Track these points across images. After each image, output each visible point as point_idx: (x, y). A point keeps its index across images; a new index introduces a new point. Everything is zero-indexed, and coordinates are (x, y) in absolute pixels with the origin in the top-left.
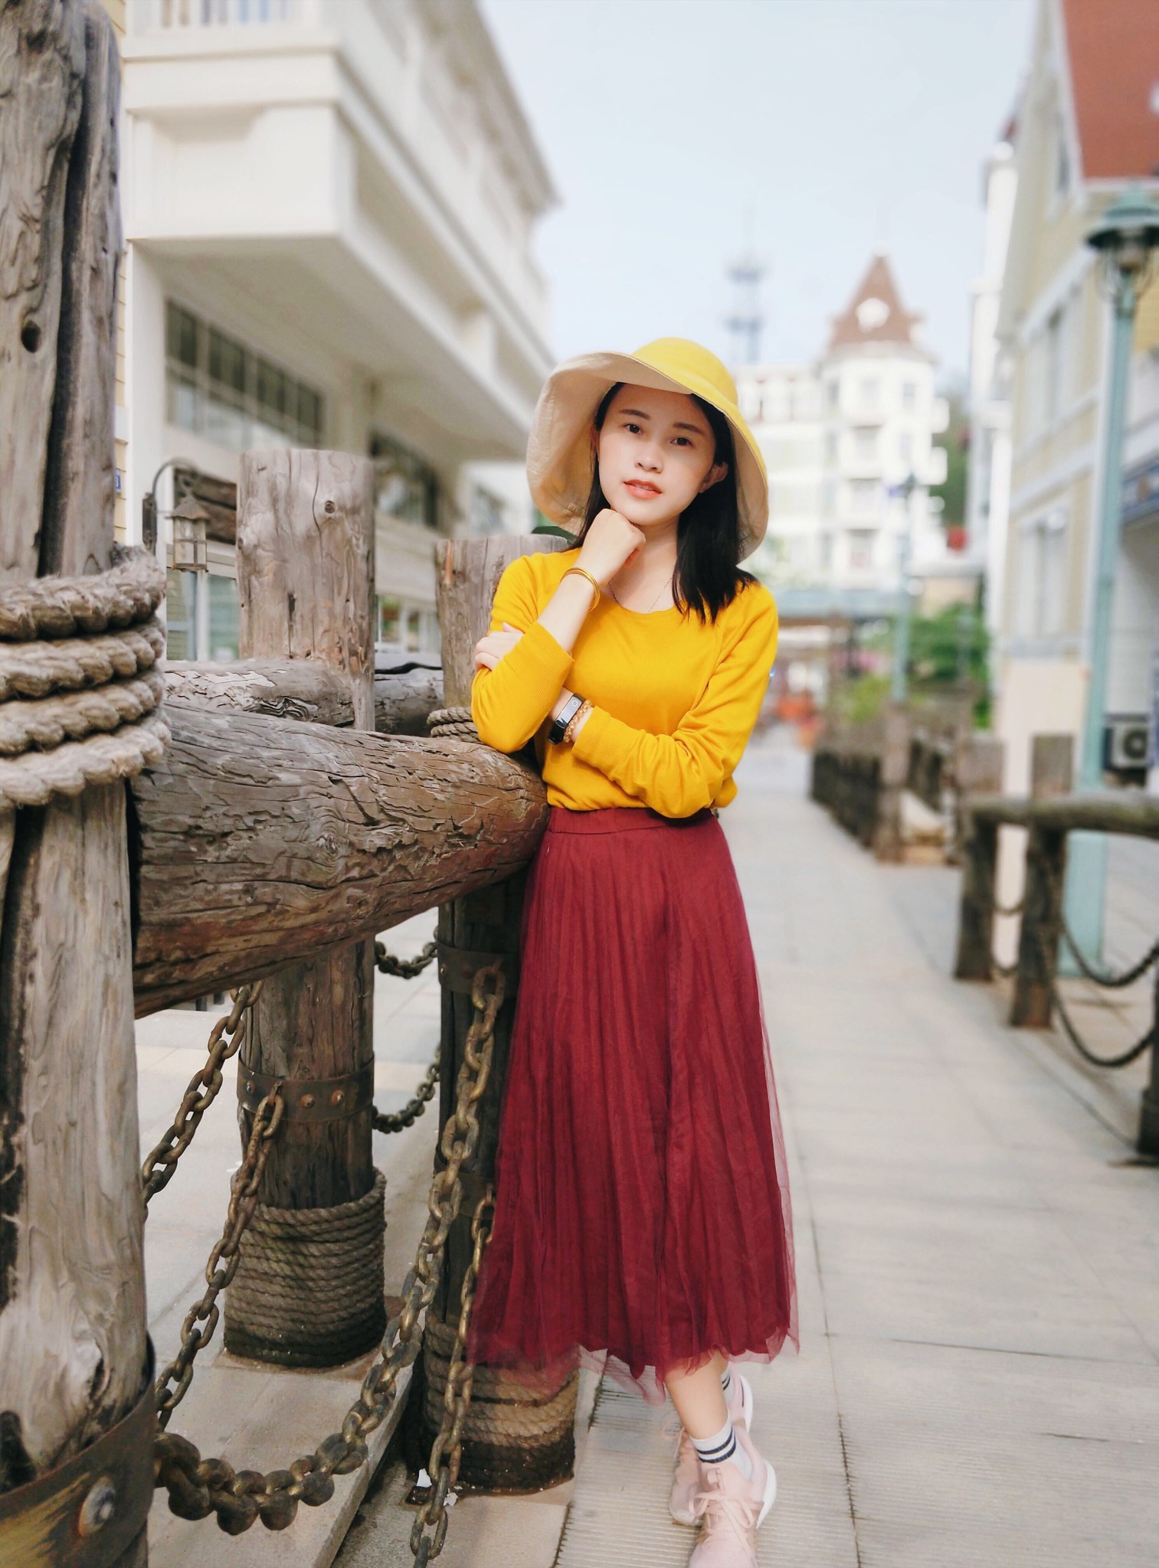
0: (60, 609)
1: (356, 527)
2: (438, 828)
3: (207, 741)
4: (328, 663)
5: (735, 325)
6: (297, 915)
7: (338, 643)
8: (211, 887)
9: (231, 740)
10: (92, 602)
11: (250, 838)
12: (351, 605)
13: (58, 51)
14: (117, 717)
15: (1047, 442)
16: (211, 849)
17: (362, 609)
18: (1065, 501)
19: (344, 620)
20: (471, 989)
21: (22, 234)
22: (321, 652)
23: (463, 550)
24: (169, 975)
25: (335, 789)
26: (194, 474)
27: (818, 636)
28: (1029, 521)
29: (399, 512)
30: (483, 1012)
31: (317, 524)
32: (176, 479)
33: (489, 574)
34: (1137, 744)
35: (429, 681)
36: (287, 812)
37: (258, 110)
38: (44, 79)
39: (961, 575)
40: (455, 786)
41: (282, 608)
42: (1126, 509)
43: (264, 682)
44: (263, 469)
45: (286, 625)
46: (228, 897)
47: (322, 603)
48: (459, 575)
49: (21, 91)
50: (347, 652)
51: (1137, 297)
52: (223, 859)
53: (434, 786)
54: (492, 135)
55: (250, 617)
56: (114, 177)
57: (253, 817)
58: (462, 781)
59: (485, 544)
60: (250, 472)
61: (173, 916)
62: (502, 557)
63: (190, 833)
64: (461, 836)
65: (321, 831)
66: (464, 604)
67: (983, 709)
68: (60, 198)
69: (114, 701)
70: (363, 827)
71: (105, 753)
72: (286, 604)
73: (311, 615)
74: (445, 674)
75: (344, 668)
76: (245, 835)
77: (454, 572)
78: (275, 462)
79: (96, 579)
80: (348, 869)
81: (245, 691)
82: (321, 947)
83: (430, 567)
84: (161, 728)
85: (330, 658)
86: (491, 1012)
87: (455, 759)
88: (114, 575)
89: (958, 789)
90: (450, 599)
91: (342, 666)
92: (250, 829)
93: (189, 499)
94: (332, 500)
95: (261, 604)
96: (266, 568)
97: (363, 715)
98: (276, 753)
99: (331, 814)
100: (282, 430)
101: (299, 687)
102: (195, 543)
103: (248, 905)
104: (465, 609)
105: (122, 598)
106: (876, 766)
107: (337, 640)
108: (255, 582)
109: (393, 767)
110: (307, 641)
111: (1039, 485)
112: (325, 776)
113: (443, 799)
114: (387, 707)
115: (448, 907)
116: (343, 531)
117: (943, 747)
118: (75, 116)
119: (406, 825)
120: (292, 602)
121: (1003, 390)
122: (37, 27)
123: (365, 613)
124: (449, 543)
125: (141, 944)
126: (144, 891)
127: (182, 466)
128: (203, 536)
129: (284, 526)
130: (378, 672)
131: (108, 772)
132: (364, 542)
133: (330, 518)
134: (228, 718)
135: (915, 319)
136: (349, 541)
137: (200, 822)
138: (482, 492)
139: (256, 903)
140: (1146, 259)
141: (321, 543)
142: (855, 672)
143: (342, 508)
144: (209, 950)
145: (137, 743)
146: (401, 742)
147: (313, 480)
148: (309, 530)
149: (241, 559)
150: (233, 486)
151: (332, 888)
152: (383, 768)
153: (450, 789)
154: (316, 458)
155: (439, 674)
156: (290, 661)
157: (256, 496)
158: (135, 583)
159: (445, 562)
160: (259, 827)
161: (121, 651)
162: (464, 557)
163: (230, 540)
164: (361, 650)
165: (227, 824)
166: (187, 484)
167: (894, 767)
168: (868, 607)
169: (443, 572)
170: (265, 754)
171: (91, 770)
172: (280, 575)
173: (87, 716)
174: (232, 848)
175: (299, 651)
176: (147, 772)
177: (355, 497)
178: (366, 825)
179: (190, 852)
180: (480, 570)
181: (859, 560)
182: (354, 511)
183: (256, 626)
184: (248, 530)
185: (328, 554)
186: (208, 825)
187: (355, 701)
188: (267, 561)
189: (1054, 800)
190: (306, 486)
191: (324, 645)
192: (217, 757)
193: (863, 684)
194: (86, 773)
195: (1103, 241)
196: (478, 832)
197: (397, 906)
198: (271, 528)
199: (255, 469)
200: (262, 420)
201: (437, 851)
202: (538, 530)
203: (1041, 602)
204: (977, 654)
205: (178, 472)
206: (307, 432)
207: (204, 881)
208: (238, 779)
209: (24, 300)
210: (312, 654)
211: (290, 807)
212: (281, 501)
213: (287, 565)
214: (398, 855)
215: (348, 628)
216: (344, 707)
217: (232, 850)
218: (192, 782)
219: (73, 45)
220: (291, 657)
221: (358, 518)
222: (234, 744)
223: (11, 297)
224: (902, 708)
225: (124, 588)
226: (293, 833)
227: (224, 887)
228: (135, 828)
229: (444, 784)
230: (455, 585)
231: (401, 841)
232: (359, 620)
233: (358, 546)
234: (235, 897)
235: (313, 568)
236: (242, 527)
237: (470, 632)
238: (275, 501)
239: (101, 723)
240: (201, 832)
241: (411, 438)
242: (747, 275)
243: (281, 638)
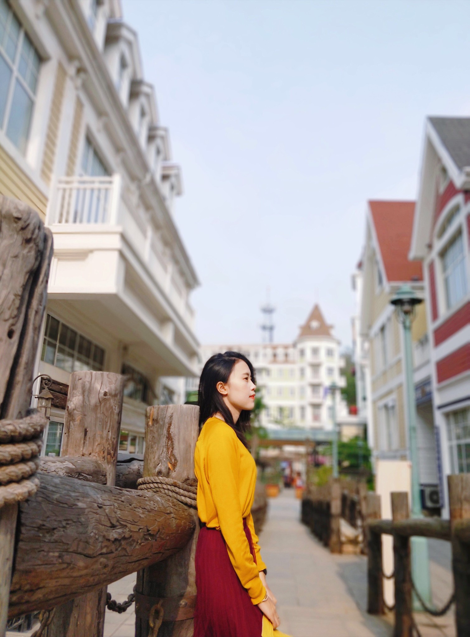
0: (6, 432)
1: (115, 402)
2: (141, 530)
3: (51, 488)
4: (98, 458)
5: (264, 328)
6: (79, 570)
7: (103, 449)
8: (45, 554)
9: (60, 488)
10: (19, 430)
11: (64, 531)
12: (110, 433)
13: (35, 243)
14: (21, 476)
15: (384, 373)
16: (47, 535)
17: (114, 435)
18: (394, 396)
19: (107, 440)
20: (148, 617)
21: (14, 300)
22: (95, 453)
23: (157, 411)
24: (22, 598)
25: (99, 511)
26: (49, 380)
27: (302, 449)
28: (381, 403)
29: (131, 396)
30: (153, 629)
31: (100, 401)
32: (41, 382)
33: (167, 420)
34: (435, 497)
35: (138, 466)
36: (80, 520)
37: (91, 251)
38: (29, 252)
39: (358, 425)
40: (149, 511)
41: (82, 435)
42: (417, 400)
43: (71, 466)
44: (80, 379)
45: (82, 441)
46: (52, 559)
47: (98, 433)
48: (155, 421)
49: (21, 256)
50: (107, 453)
51: (411, 322)
52: (52, 541)
53: (140, 511)
54: (176, 262)
55: (68, 438)
56: (47, 282)
57: (66, 522)
58: (152, 509)
59: (166, 409)
60: (75, 380)
61: (28, 567)
62: (173, 413)
63: (40, 528)
64: (150, 535)
65: (93, 529)
66: (156, 433)
67: (371, 481)
68: (28, 288)
69: (20, 469)
70: (110, 528)
71: (15, 490)
72: (84, 433)
73: (93, 438)
74: (144, 462)
75: (105, 460)
76: (62, 529)
77: (153, 420)
78: (85, 377)
79: (21, 421)
80: (102, 548)
81: (63, 470)
82: (87, 588)
83: (143, 418)
84: (37, 481)
85: (99, 456)
86: (156, 629)
87: (148, 499)
88: (27, 420)
89: (363, 518)
90: (151, 430)
91: (104, 459)
92: (64, 527)
93: (46, 391)
94: (107, 391)
95: (73, 433)
96: (77, 418)
97: (110, 481)
98: (77, 494)
99: (97, 521)
100: (87, 364)
101: (85, 468)
102: (46, 408)
103: (60, 563)
104: (156, 435)
105: (30, 428)
106: (328, 506)
107: (103, 448)
108: (72, 423)
109: (123, 502)
110: (90, 449)
111: (383, 390)
112: (96, 505)
113: (143, 517)
114: (121, 477)
115: (141, 574)
116: (110, 403)
117: (355, 497)
118: (37, 263)
119: (127, 528)
120: (86, 432)
121: (366, 354)
122: (29, 236)
123: (115, 437)
124: (152, 408)
125: (15, 580)
126: (19, 554)
127: (45, 377)
128: (50, 405)
129: (86, 401)
130: (118, 462)
131: (14, 499)
132: (118, 408)
133: (105, 398)
134: (60, 479)
135: (331, 327)
136: (112, 407)
137: (45, 523)
138: (166, 388)
139: (63, 563)
140: (412, 309)
141: (100, 408)
142: (318, 464)
143: (110, 395)
144: (41, 585)
145: (27, 487)
146: (127, 491)
147: (100, 383)
148: (96, 403)
149: (67, 414)
150: (67, 386)
151: (94, 557)
152: (119, 502)
153: (146, 513)
154: (102, 375)
155: (142, 463)
156: (83, 457)
157: (77, 389)
158: (35, 423)
159: (150, 415)
160: (68, 526)
161: (26, 449)
162: (158, 413)
163: (63, 407)
164: (112, 452)
165: (55, 524)
166: (46, 384)
167: (336, 507)
168: (321, 437)
169: (149, 420)
170: (73, 494)
171: (8, 497)
172: (82, 421)
173: (10, 475)
174: (57, 535)
175: (87, 453)
176: (27, 501)
177: (116, 390)
178: (111, 527)
179: (40, 536)
180: (163, 419)
181: (316, 418)
182: (115, 395)
183: (70, 442)
184: (72, 403)
185: (103, 413)
186: (48, 525)
187: (108, 474)
188: (78, 416)
189: (401, 520)
190: (98, 386)
191: (97, 450)
192: (53, 495)
193: (321, 470)
194: (5, 499)
195: (395, 302)
196: (157, 533)
197: (121, 569)
198: (81, 402)
199: (77, 378)
200: (79, 360)
201: (139, 541)
202: (187, 403)
203: (389, 436)
204: (366, 456)
205: (42, 379)
206: (97, 365)
207: (43, 551)
208: (61, 505)
209: (11, 321)
210: (92, 454)
211: (81, 518)
212: (86, 391)
213: (86, 417)
214: (123, 543)
215: (108, 443)
216: (103, 477)
217: (56, 536)
218: (44, 505)
219: (40, 242)
220: (83, 455)
221: (116, 398)
222: (61, 490)
223: (6, 320)
224: (337, 480)
225: (31, 425)
226: (81, 530)
227: (51, 554)
228: (19, 524)
229: (144, 510)
230: (153, 425)
231: (124, 536)
232: (113, 440)
233: (115, 409)
234: (54, 559)
235: (96, 418)
236: (69, 402)
237: (156, 445)
238: (84, 392)
239: (14, 478)
240: (44, 527)
241: (139, 367)
242: (268, 311)
243: (80, 447)
